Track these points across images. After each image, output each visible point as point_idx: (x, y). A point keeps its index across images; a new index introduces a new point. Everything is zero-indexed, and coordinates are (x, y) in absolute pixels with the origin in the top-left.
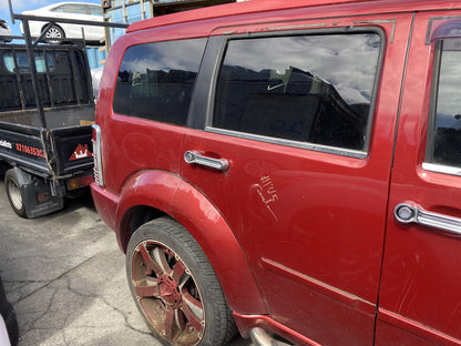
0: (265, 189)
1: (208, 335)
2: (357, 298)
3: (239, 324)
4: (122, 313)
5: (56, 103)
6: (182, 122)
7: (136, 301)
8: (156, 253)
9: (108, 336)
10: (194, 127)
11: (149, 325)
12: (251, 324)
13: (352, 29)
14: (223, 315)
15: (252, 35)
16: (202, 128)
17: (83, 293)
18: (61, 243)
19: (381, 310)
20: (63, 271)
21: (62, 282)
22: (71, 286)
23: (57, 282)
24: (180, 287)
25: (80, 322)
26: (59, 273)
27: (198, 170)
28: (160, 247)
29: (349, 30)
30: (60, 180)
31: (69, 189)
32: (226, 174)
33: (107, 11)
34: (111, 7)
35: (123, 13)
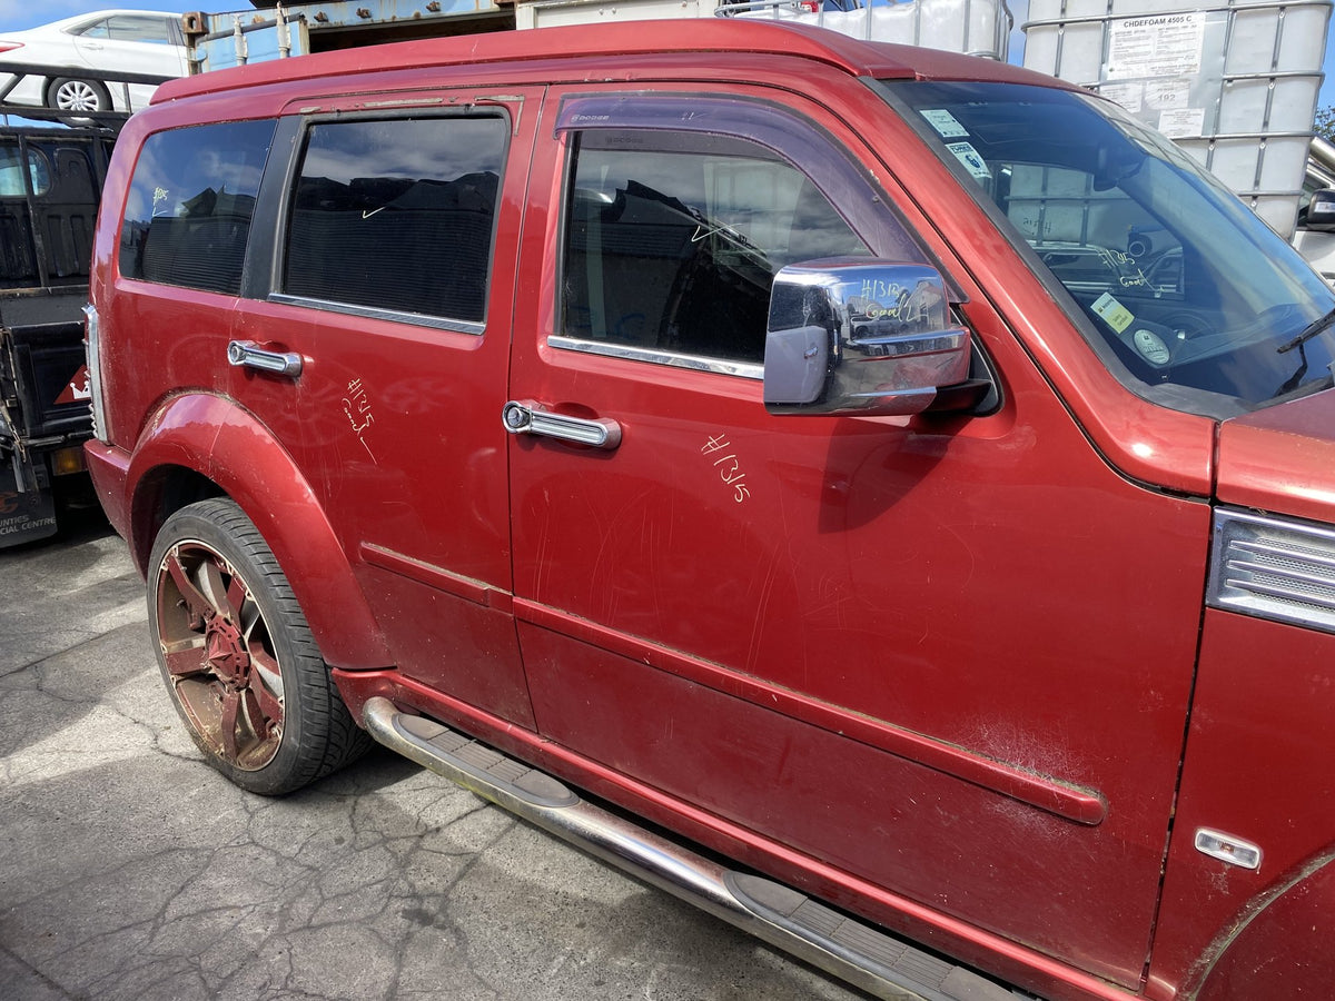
0: (356, 404)
1: (294, 726)
2: (486, 586)
3: (346, 694)
4: (151, 728)
5: (53, 277)
6: (230, 286)
7: (168, 684)
8: (204, 573)
9: (107, 765)
10: (250, 295)
11: (196, 738)
12: (365, 690)
13: (475, 109)
14: (318, 679)
15: (345, 116)
16: (264, 296)
17: (69, 696)
18: (36, 606)
19: (516, 600)
20: (31, 658)
21: (27, 678)
22: (46, 685)
23: (12, 678)
24: (246, 637)
25: (51, 743)
26: (20, 661)
27: (257, 382)
28: (210, 558)
29: (469, 112)
30: (30, 449)
31: (57, 472)
32: (299, 385)
33: (197, 42)
34: (208, 33)
35: (237, 50)
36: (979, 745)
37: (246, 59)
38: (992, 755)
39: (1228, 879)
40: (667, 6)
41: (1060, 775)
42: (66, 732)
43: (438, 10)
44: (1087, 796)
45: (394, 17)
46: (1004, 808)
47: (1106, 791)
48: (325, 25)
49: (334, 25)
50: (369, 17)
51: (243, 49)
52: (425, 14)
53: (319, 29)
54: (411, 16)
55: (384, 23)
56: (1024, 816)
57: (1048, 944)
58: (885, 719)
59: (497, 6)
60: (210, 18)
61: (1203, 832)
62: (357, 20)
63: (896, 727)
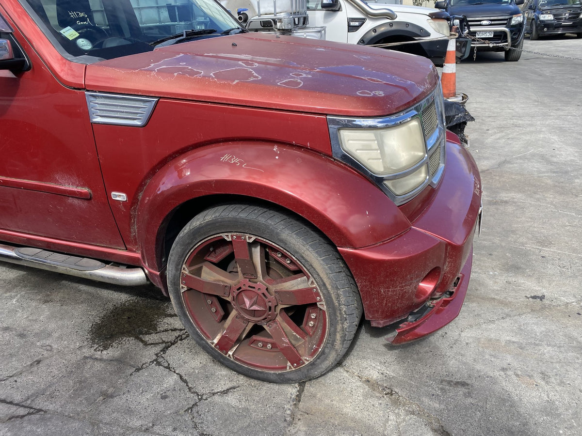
36: (56, 181)
38: (61, 184)
39: (123, 206)
41: (77, 186)
44: (85, 190)
46: (71, 200)
47: (90, 187)
56: (76, 202)
57: (102, 243)
58: (32, 180)
61: (113, 193)
63: (36, 182)
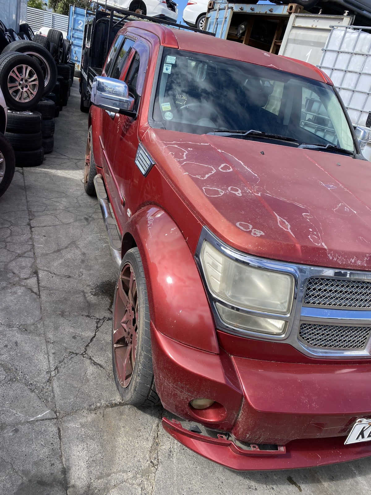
33: (210, 11)
34: (214, 9)
35: (216, 15)
37: (218, 19)
40: (334, 22)
42: (71, 171)
43: (272, 11)
45: (260, 12)
48: (242, 11)
49: (244, 12)
50: (254, 11)
51: (217, 16)
52: (268, 12)
53: (240, 12)
54: (264, 12)
55: (257, 13)
59: (288, 13)
60: (216, 4)
62: (250, 11)
